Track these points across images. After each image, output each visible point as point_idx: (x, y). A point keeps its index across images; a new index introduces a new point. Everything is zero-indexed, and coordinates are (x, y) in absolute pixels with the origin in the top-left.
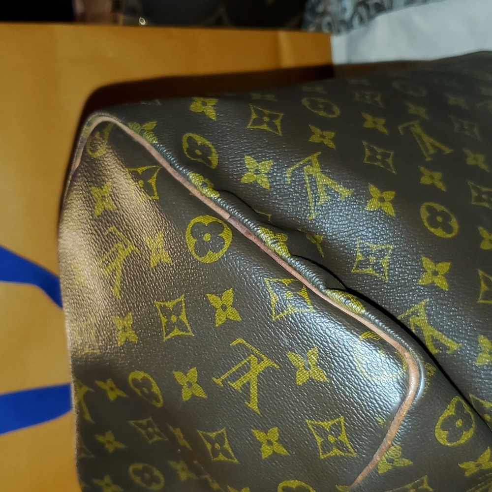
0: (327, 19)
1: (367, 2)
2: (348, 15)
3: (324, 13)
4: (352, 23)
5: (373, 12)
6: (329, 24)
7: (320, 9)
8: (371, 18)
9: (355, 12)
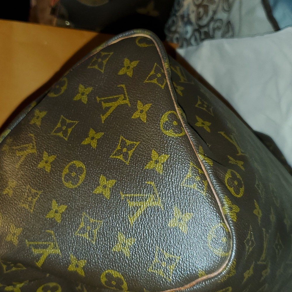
0: (177, 36)
1: (200, 30)
2: (188, 36)
3: (175, 32)
4: (190, 41)
5: (203, 37)
6: (177, 39)
7: (173, 29)
8: (202, 40)
9: (193, 34)
